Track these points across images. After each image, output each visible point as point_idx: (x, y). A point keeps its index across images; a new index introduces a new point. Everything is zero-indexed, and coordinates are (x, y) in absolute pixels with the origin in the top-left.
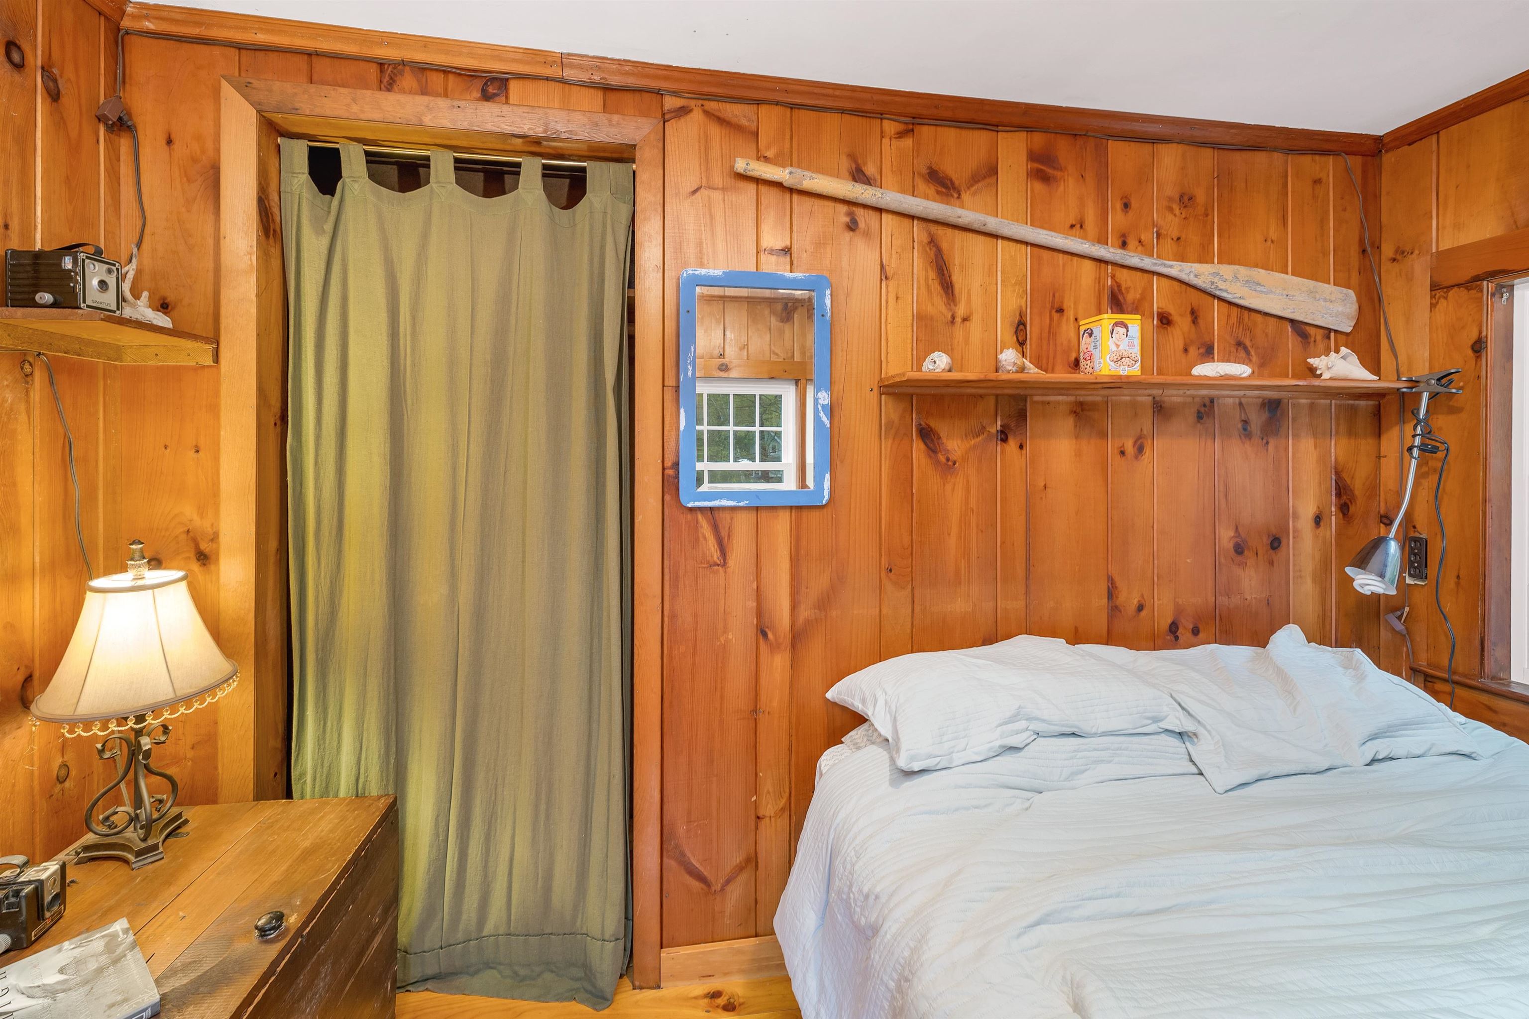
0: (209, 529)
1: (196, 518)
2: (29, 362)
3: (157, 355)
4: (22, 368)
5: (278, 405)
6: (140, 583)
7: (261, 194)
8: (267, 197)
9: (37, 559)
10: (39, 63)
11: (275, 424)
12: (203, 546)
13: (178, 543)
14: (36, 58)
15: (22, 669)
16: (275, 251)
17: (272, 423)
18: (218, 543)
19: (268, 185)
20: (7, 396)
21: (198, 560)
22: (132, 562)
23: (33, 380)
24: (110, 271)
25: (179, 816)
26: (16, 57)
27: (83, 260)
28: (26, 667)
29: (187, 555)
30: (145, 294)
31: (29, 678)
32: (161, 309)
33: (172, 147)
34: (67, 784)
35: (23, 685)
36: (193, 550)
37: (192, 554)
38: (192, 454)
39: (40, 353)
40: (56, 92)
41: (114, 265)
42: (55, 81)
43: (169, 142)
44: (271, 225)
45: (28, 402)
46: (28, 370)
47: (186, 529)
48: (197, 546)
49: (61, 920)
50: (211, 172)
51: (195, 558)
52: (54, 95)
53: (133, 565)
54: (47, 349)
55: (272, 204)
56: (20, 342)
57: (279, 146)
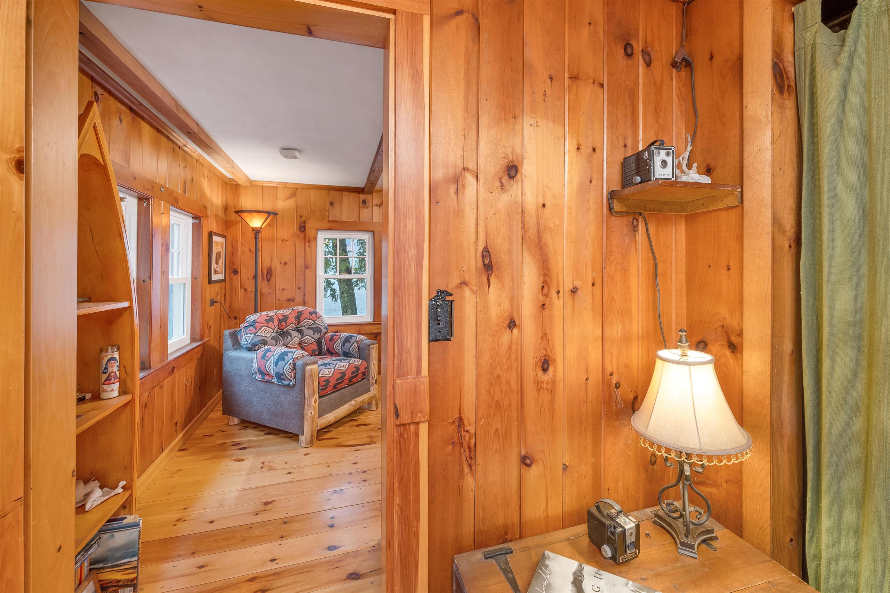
0: (737, 326)
1: (728, 317)
2: (636, 219)
3: (703, 204)
4: (633, 223)
5: (793, 230)
6: (685, 359)
7: (775, 60)
8: (782, 61)
9: (640, 330)
10: (641, 49)
11: (790, 246)
12: (733, 339)
13: (716, 333)
14: (638, 47)
15: (633, 392)
16: (789, 103)
17: (787, 246)
18: (742, 338)
19: (782, 50)
20: (626, 239)
21: (730, 348)
22: (680, 344)
23: (638, 229)
24: (668, 154)
25: (711, 531)
26: (629, 51)
27: (653, 151)
28: (635, 391)
29: (722, 343)
30: (695, 165)
31: (636, 398)
32: (706, 173)
33: (713, 61)
34: (655, 467)
35: (633, 401)
36: (726, 340)
37: (725, 343)
38: (724, 271)
39: (640, 213)
40: (649, 61)
41: (671, 149)
42: (649, 54)
43: (711, 57)
44: (786, 82)
45: (635, 241)
46: (636, 224)
47: (721, 324)
48: (729, 338)
49: (636, 559)
50: (738, 62)
51: (727, 346)
52: (648, 64)
53: (680, 345)
54: (644, 210)
55: (786, 64)
56: (630, 208)
57: (793, 13)
